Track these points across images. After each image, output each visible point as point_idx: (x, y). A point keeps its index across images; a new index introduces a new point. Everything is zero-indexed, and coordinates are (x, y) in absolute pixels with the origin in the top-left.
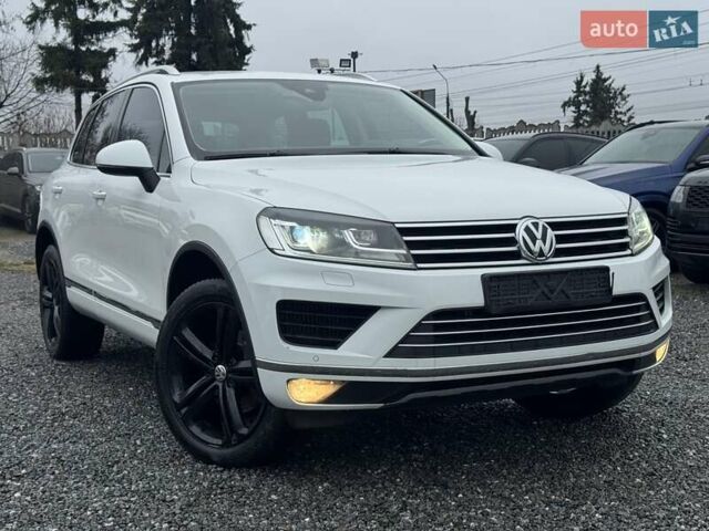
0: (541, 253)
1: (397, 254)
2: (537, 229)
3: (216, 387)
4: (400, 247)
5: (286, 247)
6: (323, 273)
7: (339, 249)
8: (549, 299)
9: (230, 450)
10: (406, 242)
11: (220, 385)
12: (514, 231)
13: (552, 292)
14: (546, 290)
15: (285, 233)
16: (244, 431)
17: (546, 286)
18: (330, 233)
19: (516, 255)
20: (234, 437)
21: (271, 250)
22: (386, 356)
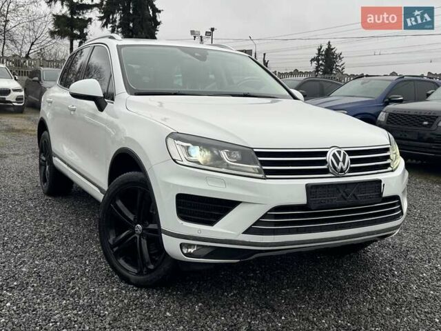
0: (342, 171)
1: (253, 168)
2: (340, 155)
3: (136, 237)
4: (256, 164)
5: (184, 159)
6: (207, 178)
7: (218, 162)
8: (345, 199)
9: (142, 277)
10: (260, 161)
11: (138, 237)
12: (326, 156)
13: (348, 196)
14: (344, 195)
15: (183, 149)
16: (151, 267)
17: (344, 192)
18: (212, 152)
19: (326, 171)
20: (145, 269)
21: (174, 160)
22: (243, 233)
